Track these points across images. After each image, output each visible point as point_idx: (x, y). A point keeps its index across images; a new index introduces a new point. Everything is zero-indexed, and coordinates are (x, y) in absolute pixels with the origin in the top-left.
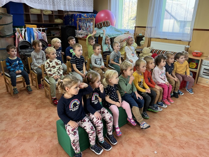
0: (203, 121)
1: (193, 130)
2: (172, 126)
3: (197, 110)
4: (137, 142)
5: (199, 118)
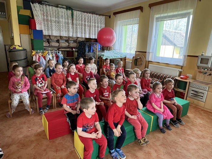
0: (189, 141)
2: (158, 144)
3: (185, 130)
5: (185, 138)
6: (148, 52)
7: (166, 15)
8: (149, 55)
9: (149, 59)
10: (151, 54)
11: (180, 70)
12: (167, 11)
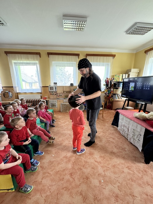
1: (61, 133)
5: (60, 126)
6: (15, 87)
7: (22, 62)
8: (16, 88)
9: (16, 91)
10: (17, 88)
11: (41, 95)
12: (22, 59)
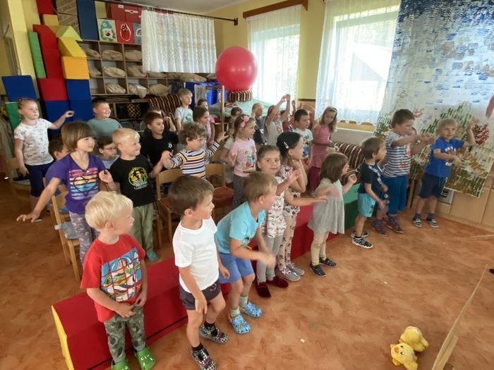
0: (406, 280)
1: (382, 298)
2: (345, 290)
3: (398, 259)
4: (273, 320)
5: (399, 275)
